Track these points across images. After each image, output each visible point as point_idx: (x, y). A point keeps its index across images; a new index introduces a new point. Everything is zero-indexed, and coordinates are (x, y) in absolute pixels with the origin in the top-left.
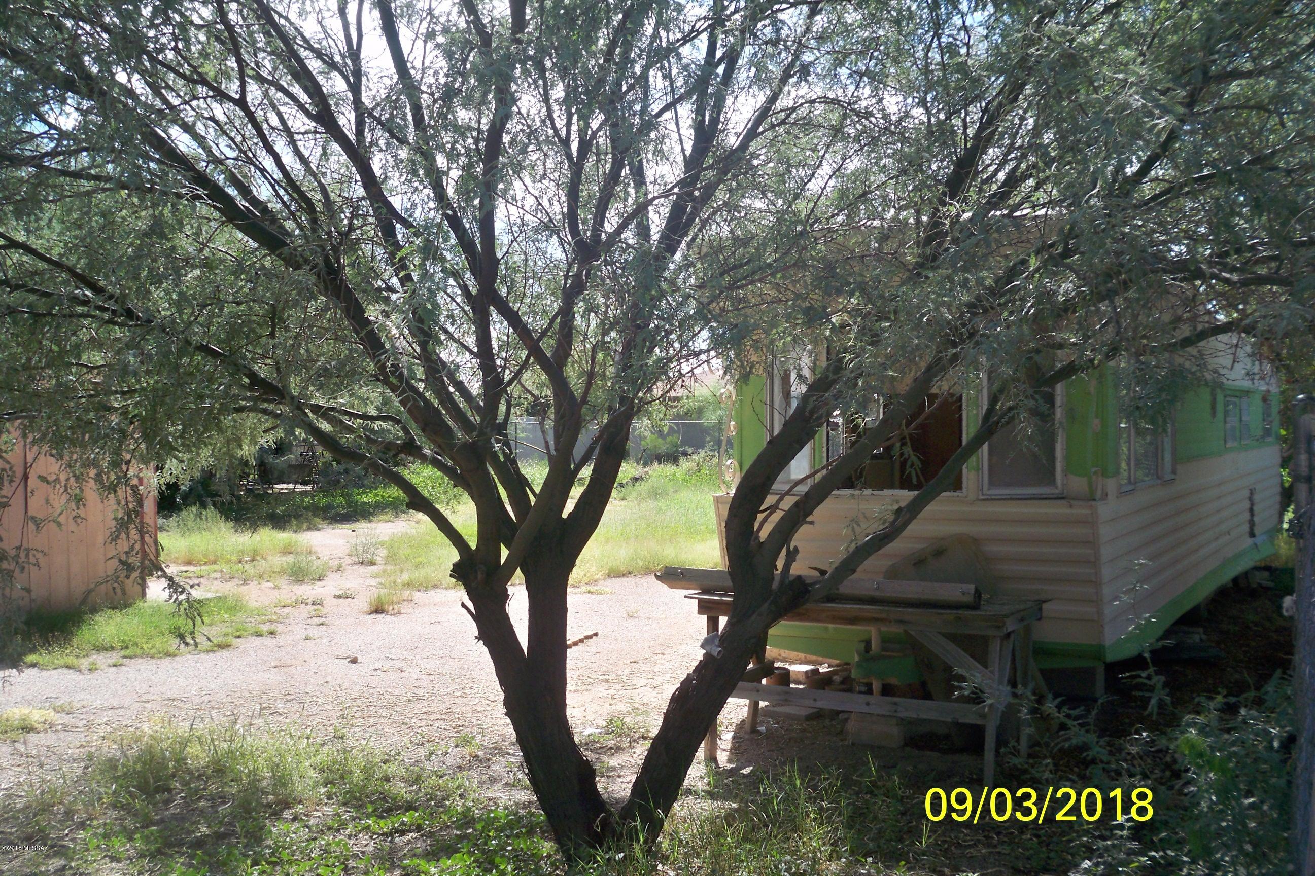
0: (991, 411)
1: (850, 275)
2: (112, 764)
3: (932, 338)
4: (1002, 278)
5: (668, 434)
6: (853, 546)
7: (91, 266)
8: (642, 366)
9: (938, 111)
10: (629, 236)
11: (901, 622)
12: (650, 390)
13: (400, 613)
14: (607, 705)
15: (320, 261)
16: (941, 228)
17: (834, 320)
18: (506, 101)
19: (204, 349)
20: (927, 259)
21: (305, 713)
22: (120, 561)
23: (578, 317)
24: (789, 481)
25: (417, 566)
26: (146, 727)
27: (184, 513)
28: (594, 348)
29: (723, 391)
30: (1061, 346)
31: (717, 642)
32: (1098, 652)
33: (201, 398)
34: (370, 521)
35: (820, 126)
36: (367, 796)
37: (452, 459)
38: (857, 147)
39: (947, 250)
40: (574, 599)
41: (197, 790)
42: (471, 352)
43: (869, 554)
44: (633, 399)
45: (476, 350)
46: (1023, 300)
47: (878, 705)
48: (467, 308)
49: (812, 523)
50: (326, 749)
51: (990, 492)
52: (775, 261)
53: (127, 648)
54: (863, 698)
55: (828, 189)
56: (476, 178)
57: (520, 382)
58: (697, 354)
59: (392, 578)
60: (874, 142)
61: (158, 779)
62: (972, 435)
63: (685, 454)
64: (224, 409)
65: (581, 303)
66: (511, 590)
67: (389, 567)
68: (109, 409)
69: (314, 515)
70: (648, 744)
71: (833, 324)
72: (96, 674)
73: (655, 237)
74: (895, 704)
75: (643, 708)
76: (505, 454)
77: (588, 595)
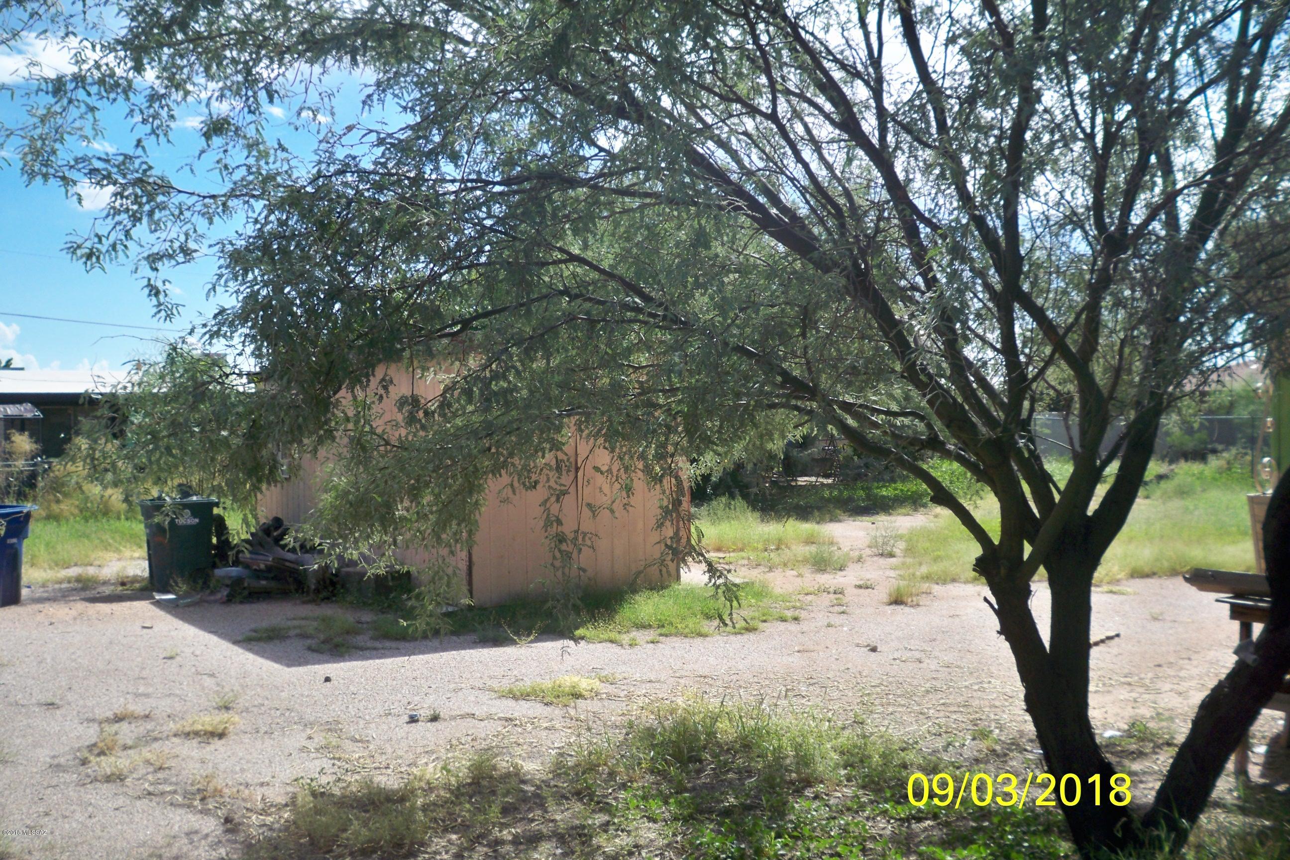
2: (650, 733)
5: (1199, 430)
7: (639, 274)
8: (1174, 361)
10: (1158, 227)
12: (1179, 385)
13: (918, 605)
14: (1130, 710)
15: (848, 263)
18: (1030, 98)
19: (741, 350)
21: (828, 697)
22: (666, 545)
23: (1105, 313)
25: (936, 559)
26: (680, 701)
27: (714, 503)
28: (1123, 342)
29: (1260, 385)
31: (1251, 649)
33: (738, 396)
34: (890, 514)
36: (885, 781)
37: (976, 454)
40: (1098, 598)
41: (726, 763)
42: (994, 348)
44: (1162, 395)
45: (998, 346)
48: (990, 305)
50: (846, 733)
53: (663, 626)
56: (1000, 175)
57: (1044, 379)
58: (1231, 348)
59: (911, 571)
61: (691, 749)
63: (1214, 451)
64: (759, 406)
65: (1108, 298)
66: (1033, 587)
67: (909, 560)
68: (657, 406)
69: (835, 507)
70: (1173, 751)
72: (636, 649)
73: (1184, 226)
75: (1167, 714)
76: (1029, 450)
77: (1110, 595)
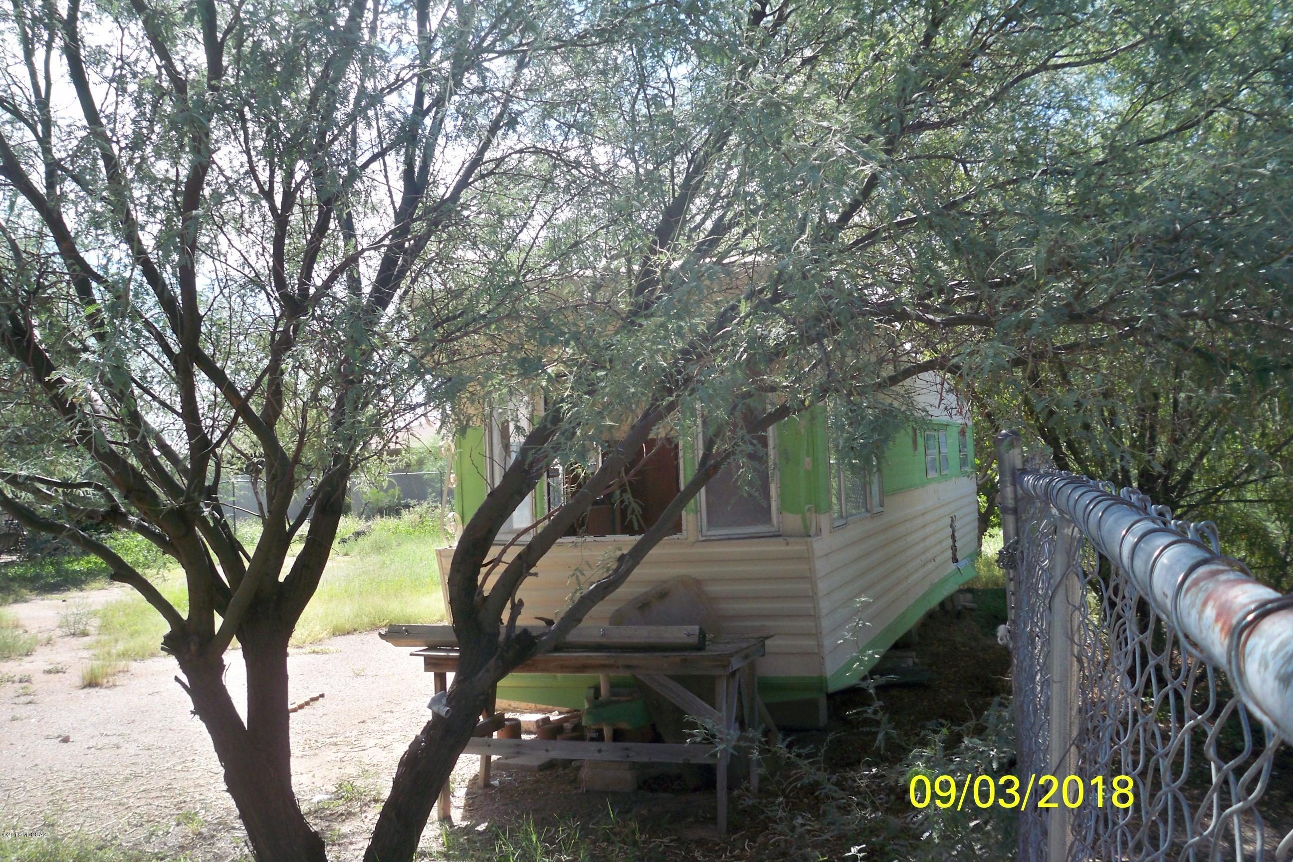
0: (706, 456)
1: (564, 324)
3: (647, 385)
4: (713, 324)
5: (388, 487)
6: (578, 595)
8: (353, 423)
9: (646, 162)
10: (340, 289)
11: (629, 667)
12: (366, 445)
13: (115, 686)
14: (336, 769)
16: (652, 276)
17: (549, 371)
20: (640, 308)
21: (12, 801)
23: (286, 374)
24: (511, 532)
25: (133, 635)
28: (305, 406)
29: (441, 443)
30: (773, 389)
31: (444, 701)
32: (820, 683)
34: (82, 590)
35: (531, 176)
37: (160, 525)
38: (568, 197)
39: (659, 298)
42: (176, 413)
43: (594, 603)
44: (348, 457)
45: (180, 410)
46: (735, 345)
47: (609, 751)
48: (171, 369)
49: (536, 574)
50: (35, 839)
51: (709, 533)
52: (488, 312)
54: (594, 746)
55: (541, 240)
57: (229, 442)
58: (412, 408)
59: (106, 649)
60: (583, 191)
62: (690, 478)
63: (407, 506)
65: (289, 360)
66: (227, 660)
67: (104, 638)
69: (21, 587)
70: (379, 808)
71: (549, 375)
73: (367, 288)
74: (627, 749)
75: (373, 770)
76: (214, 519)
77: (313, 655)
